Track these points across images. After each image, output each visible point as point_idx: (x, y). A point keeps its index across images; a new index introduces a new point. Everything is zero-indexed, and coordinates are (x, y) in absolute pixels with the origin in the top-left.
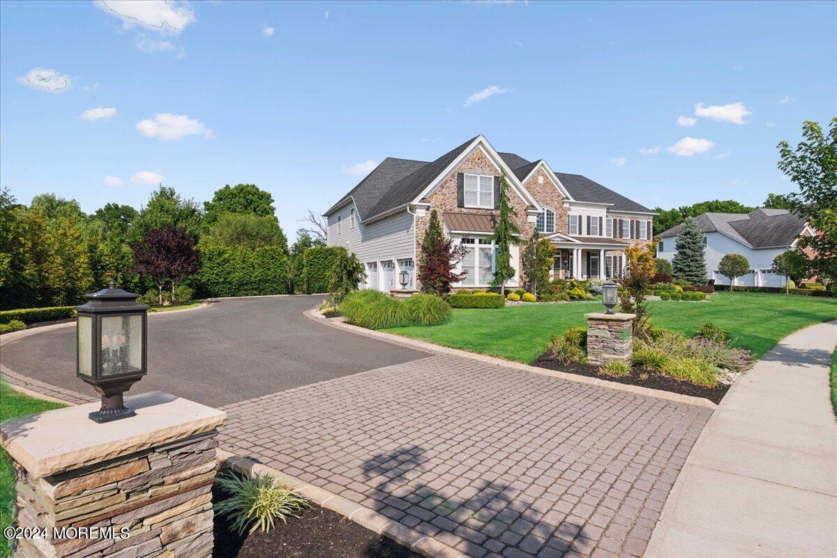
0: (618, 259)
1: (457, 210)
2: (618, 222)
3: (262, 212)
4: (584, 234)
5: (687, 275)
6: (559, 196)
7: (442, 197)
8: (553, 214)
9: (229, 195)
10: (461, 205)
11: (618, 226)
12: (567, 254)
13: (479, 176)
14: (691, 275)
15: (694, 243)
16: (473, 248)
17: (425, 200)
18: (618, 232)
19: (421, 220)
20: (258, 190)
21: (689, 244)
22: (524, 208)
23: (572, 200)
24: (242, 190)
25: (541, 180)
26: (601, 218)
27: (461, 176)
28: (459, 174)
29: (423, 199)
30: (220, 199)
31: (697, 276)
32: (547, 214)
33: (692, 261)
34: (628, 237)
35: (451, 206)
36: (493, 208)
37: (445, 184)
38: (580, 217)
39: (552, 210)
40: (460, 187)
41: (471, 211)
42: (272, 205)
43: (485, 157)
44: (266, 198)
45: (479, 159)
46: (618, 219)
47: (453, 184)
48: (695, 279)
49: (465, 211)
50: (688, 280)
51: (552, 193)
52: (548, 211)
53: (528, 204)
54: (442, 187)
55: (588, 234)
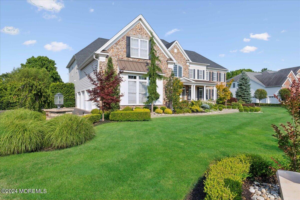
0: (211, 91)
1: (126, 59)
2: (211, 73)
3: (50, 69)
4: (196, 79)
5: (243, 98)
6: (184, 59)
7: (116, 50)
8: (181, 68)
9: (33, 61)
10: (128, 56)
11: (211, 75)
12: (188, 88)
13: (139, 40)
14: (245, 99)
15: (246, 83)
16: (136, 82)
17: (105, 51)
18: (211, 78)
19: (102, 64)
20: (48, 59)
21: (244, 84)
22: (166, 60)
23: (191, 61)
24: (40, 58)
25: (176, 51)
26: (204, 71)
27: (128, 38)
28: (127, 37)
29: (103, 50)
30: (29, 63)
31: (247, 99)
32: (179, 68)
33: (245, 92)
34: (215, 80)
35: (122, 56)
36: (148, 59)
37: (118, 43)
38: (194, 70)
39: (181, 66)
40: (128, 45)
41: (135, 60)
42: (55, 66)
43: (144, 29)
44: (53, 63)
45: (140, 29)
46: (211, 72)
47: (124, 43)
48: (247, 100)
49: (131, 59)
50: (243, 101)
51: (181, 58)
52: (179, 66)
53: (168, 58)
54: (116, 44)
55: (198, 78)
